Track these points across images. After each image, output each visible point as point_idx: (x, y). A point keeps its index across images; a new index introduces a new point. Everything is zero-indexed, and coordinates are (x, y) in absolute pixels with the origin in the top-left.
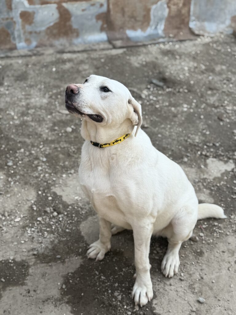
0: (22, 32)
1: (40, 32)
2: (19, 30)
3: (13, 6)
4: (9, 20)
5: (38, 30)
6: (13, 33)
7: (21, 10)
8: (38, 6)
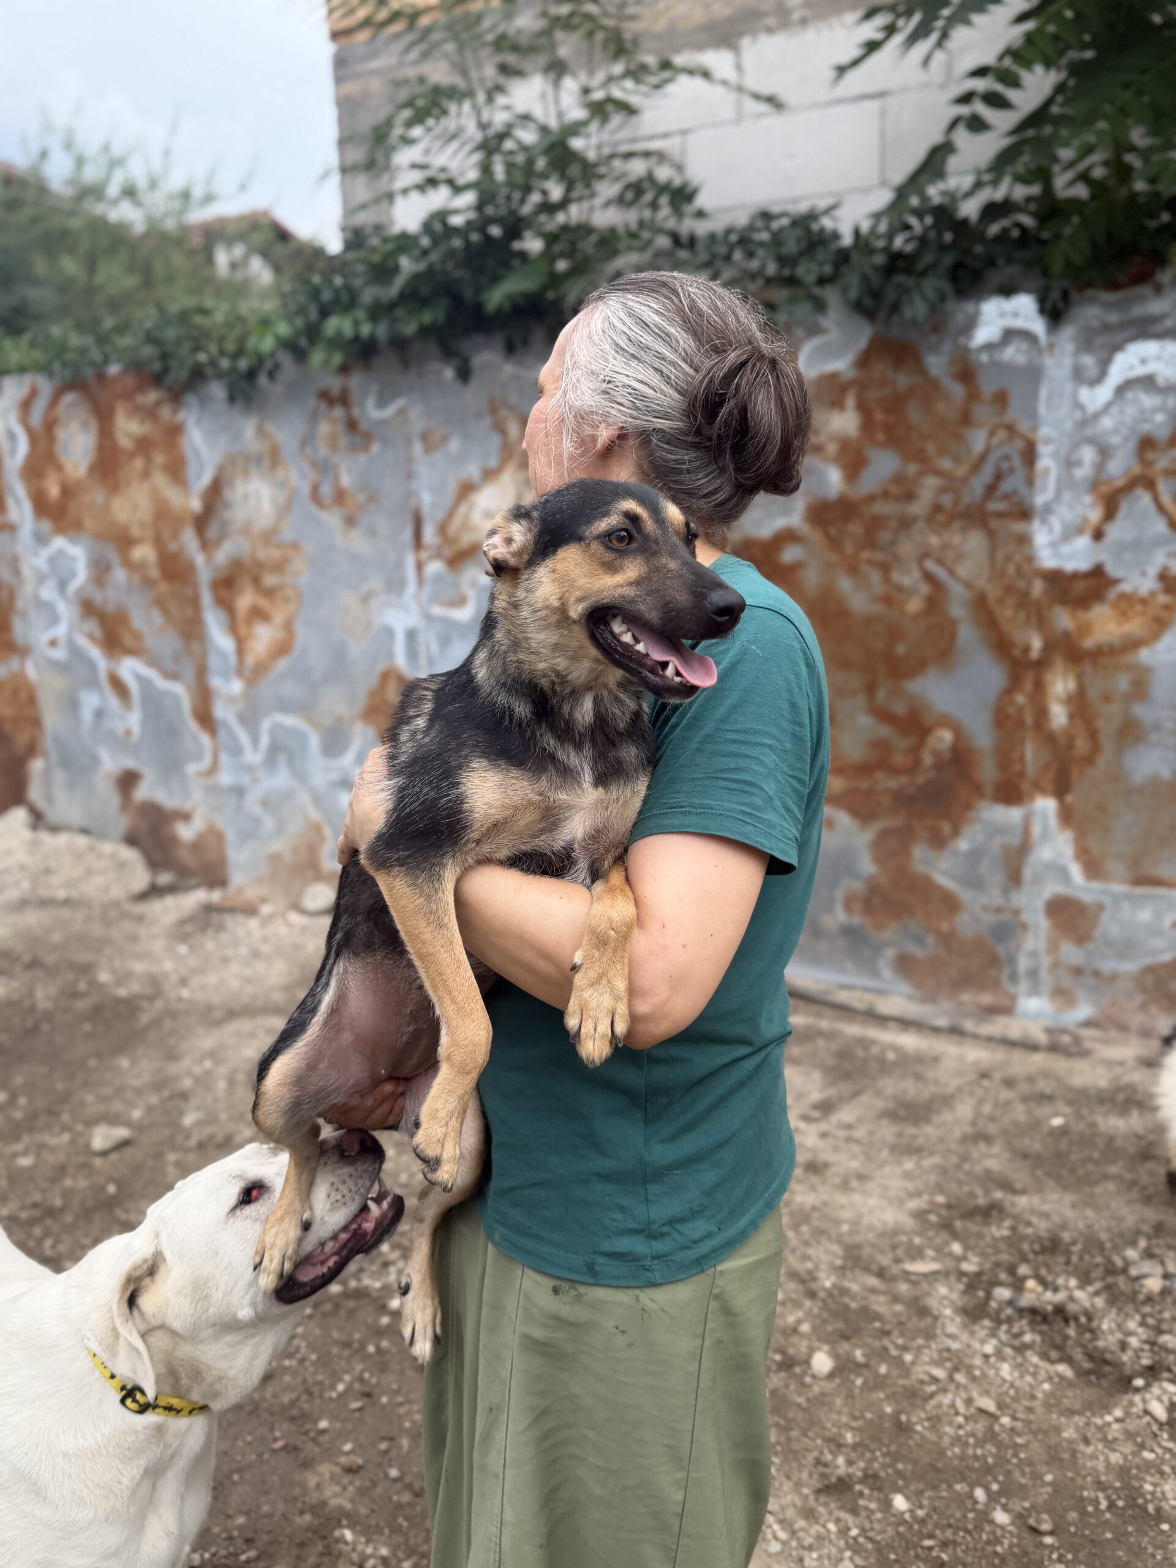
0: (1046, 961)
1: (1113, 978)
2: (1034, 954)
3: (1027, 873)
4: (1005, 917)
5: (1108, 966)
6: (1012, 960)
7: (1052, 889)
8: (1118, 888)
